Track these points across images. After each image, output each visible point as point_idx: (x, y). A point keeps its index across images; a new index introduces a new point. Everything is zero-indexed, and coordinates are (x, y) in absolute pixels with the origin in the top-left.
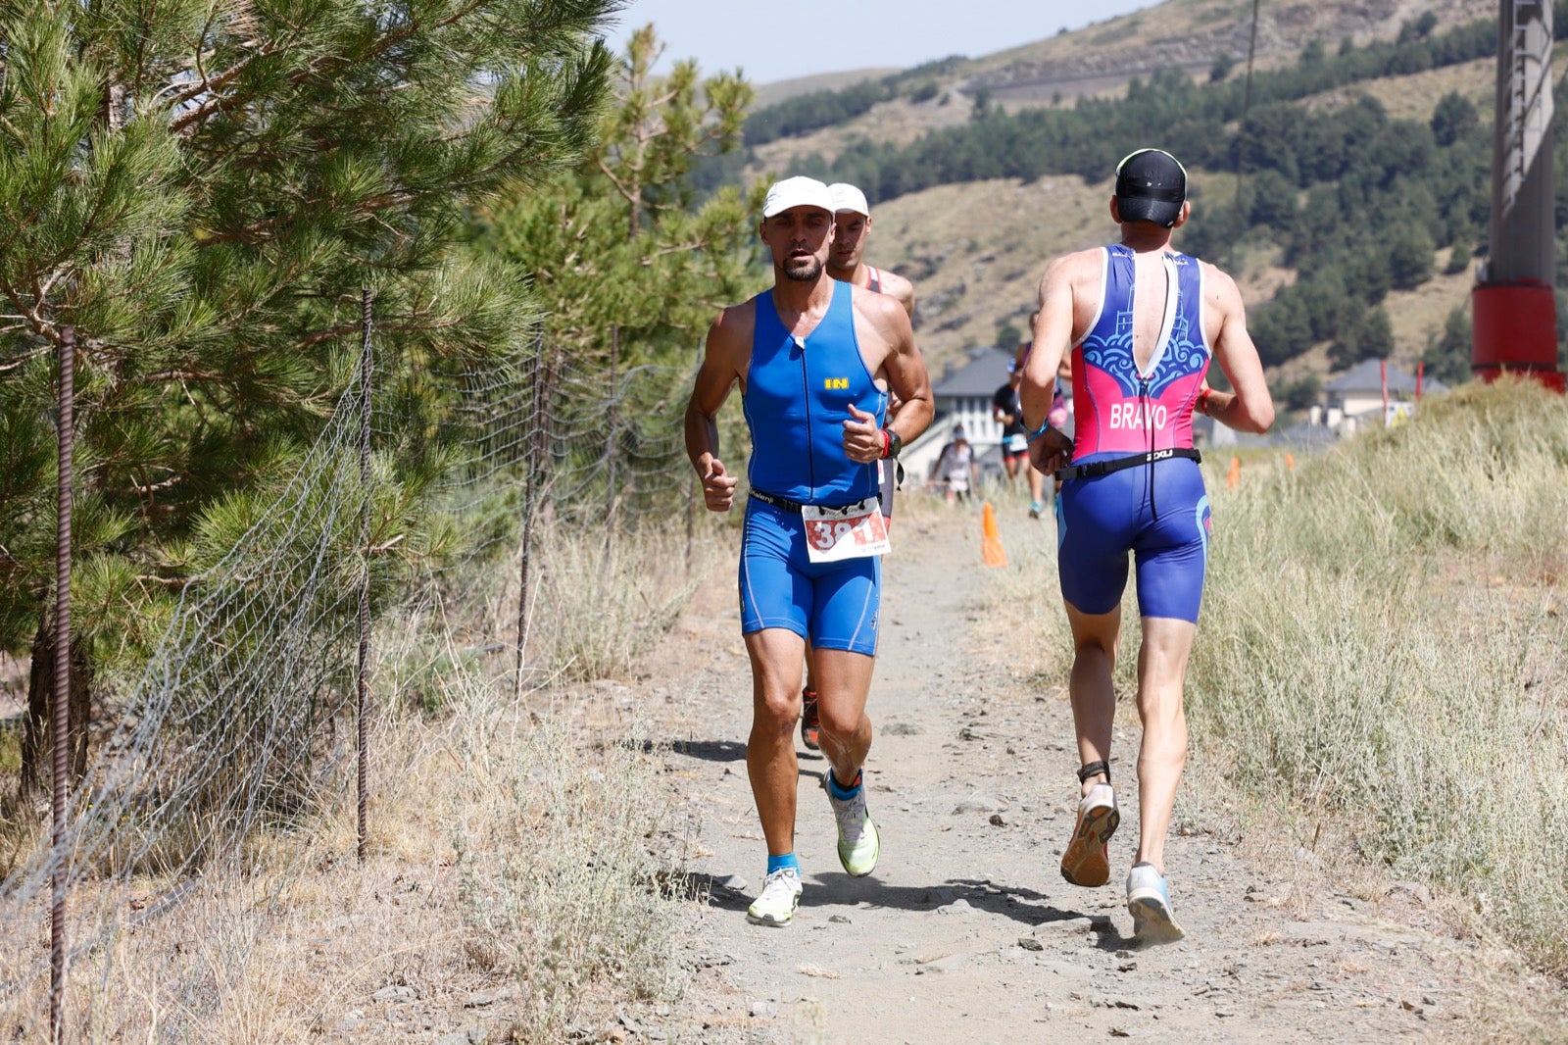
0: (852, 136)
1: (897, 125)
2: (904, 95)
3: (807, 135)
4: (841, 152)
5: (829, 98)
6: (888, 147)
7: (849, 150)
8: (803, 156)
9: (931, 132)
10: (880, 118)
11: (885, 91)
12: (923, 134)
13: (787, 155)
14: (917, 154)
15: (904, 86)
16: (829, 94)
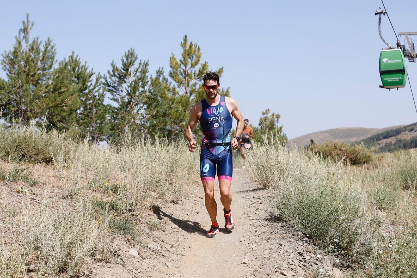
0: (397, 138)
1: (407, 136)
2: (408, 130)
3: (389, 138)
4: (395, 142)
5: (393, 131)
6: (405, 140)
7: (397, 141)
8: (388, 143)
9: (413, 137)
10: (403, 135)
11: (404, 129)
12: (412, 137)
13: (385, 142)
14: (410, 142)
15: (408, 128)
16: (393, 130)
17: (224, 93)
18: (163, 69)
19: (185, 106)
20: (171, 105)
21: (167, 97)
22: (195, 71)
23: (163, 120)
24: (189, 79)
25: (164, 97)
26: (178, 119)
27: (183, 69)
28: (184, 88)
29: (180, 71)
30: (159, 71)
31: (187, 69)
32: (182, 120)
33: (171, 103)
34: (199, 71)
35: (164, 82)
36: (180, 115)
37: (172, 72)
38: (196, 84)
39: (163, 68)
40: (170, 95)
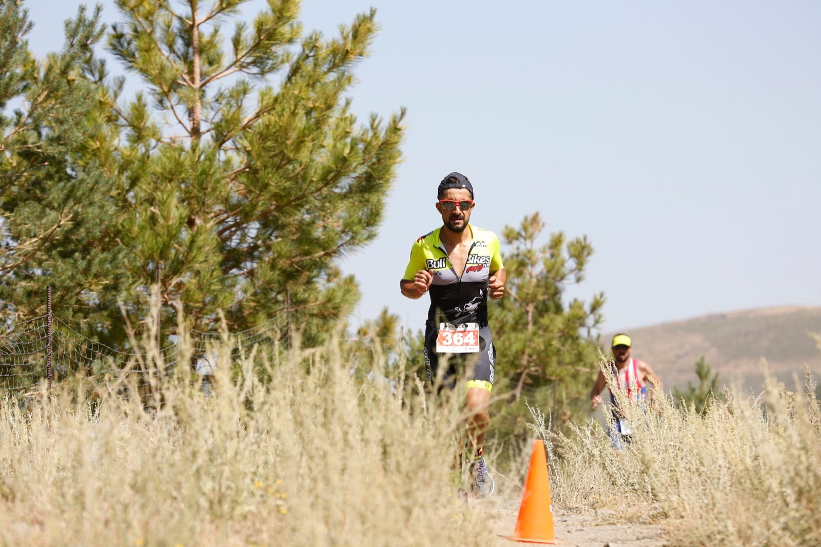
17: (382, 135)
18: (101, 13)
19: (196, 197)
20: (128, 191)
21: (108, 152)
22: (240, 29)
23: (102, 262)
24: (206, 68)
25: (95, 153)
26: (163, 255)
27: (180, 18)
28: (181, 110)
29: (169, 26)
30: (81, 20)
31: (200, 17)
32: (183, 263)
33: (124, 180)
34: (259, 29)
35: (89, 76)
36: (173, 236)
37: (127, 31)
38: (243, 91)
39: (99, 9)
40: (121, 141)
